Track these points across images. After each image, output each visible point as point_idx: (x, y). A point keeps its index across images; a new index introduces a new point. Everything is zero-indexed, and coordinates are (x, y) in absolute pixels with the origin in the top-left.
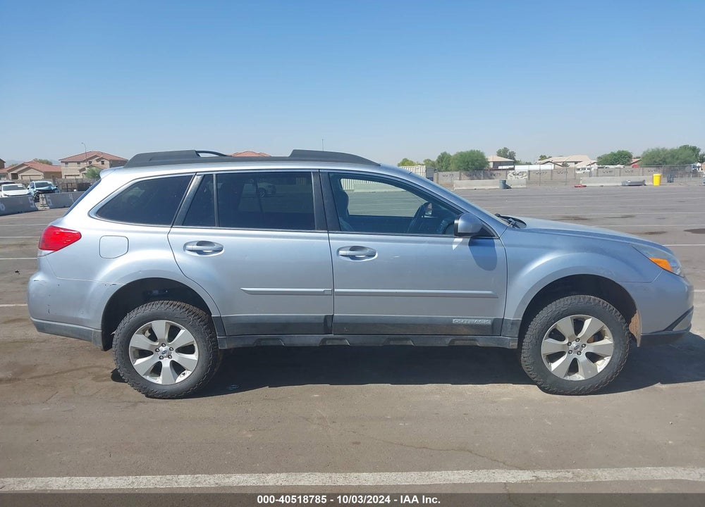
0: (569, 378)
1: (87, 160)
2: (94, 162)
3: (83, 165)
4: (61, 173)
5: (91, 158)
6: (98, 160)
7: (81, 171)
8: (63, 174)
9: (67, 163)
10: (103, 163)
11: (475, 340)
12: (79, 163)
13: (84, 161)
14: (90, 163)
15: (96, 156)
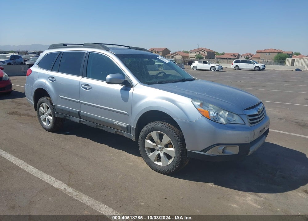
0: (156, 163)
1: (199, 51)
2: (201, 52)
3: (197, 53)
4: (188, 56)
5: (200, 51)
6: (203, 52)
7: (195, 56)
8: (189, 57)
9: (191, 52)
10: (205, 53)
11: (122, 133)
12: (195, 52)
13: (197, 52)
14: (200, 52)
15: (202, 50)
